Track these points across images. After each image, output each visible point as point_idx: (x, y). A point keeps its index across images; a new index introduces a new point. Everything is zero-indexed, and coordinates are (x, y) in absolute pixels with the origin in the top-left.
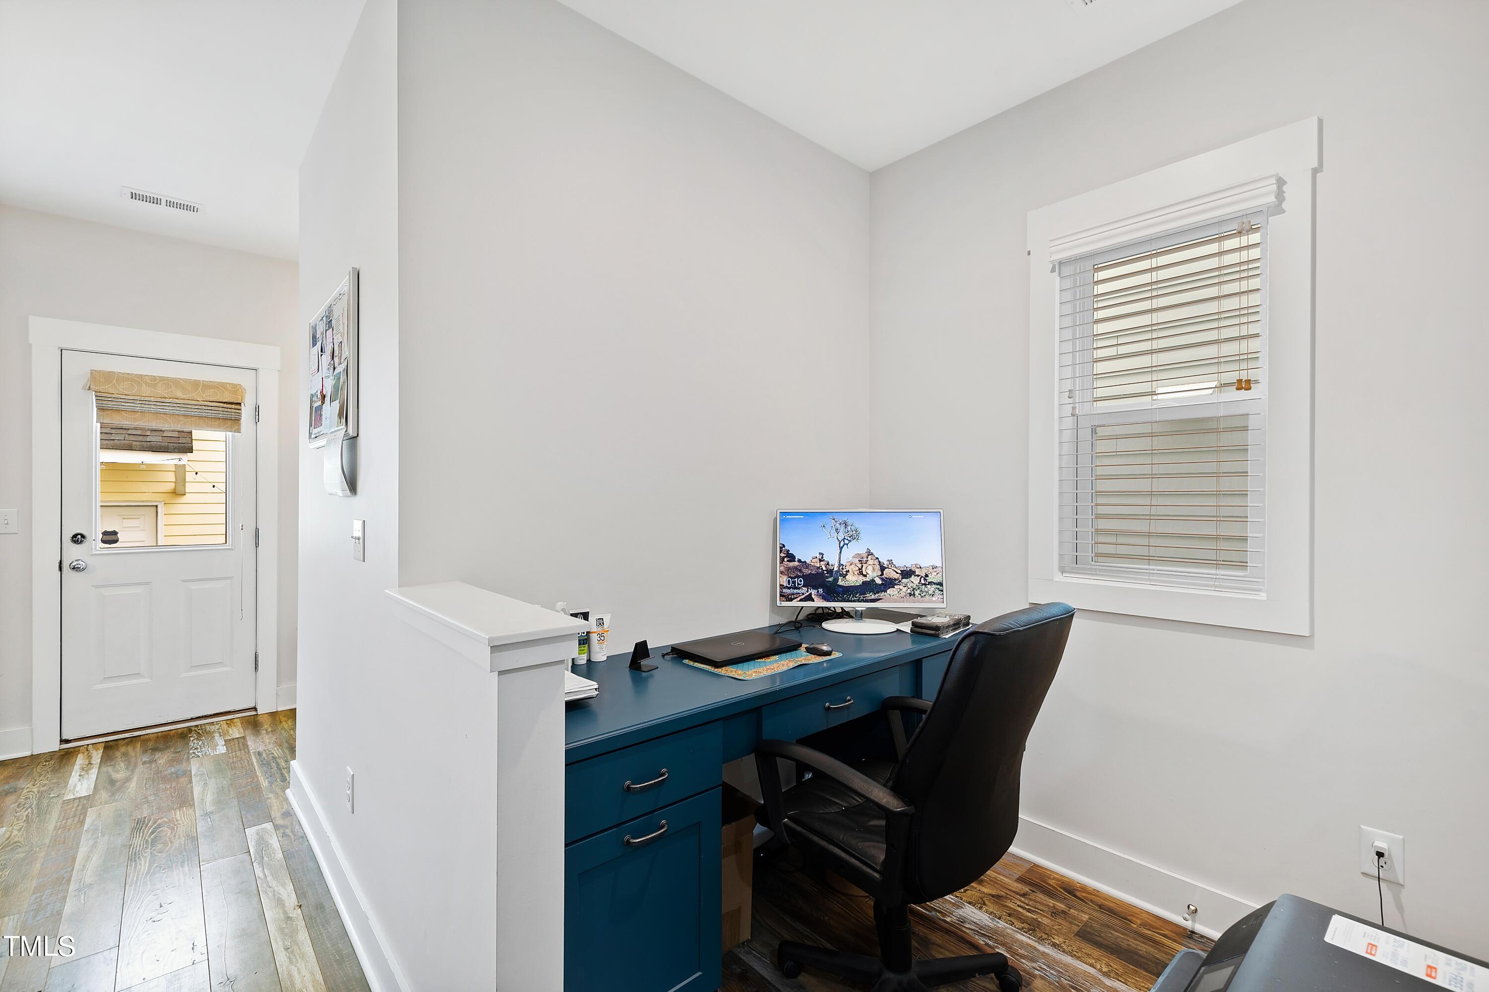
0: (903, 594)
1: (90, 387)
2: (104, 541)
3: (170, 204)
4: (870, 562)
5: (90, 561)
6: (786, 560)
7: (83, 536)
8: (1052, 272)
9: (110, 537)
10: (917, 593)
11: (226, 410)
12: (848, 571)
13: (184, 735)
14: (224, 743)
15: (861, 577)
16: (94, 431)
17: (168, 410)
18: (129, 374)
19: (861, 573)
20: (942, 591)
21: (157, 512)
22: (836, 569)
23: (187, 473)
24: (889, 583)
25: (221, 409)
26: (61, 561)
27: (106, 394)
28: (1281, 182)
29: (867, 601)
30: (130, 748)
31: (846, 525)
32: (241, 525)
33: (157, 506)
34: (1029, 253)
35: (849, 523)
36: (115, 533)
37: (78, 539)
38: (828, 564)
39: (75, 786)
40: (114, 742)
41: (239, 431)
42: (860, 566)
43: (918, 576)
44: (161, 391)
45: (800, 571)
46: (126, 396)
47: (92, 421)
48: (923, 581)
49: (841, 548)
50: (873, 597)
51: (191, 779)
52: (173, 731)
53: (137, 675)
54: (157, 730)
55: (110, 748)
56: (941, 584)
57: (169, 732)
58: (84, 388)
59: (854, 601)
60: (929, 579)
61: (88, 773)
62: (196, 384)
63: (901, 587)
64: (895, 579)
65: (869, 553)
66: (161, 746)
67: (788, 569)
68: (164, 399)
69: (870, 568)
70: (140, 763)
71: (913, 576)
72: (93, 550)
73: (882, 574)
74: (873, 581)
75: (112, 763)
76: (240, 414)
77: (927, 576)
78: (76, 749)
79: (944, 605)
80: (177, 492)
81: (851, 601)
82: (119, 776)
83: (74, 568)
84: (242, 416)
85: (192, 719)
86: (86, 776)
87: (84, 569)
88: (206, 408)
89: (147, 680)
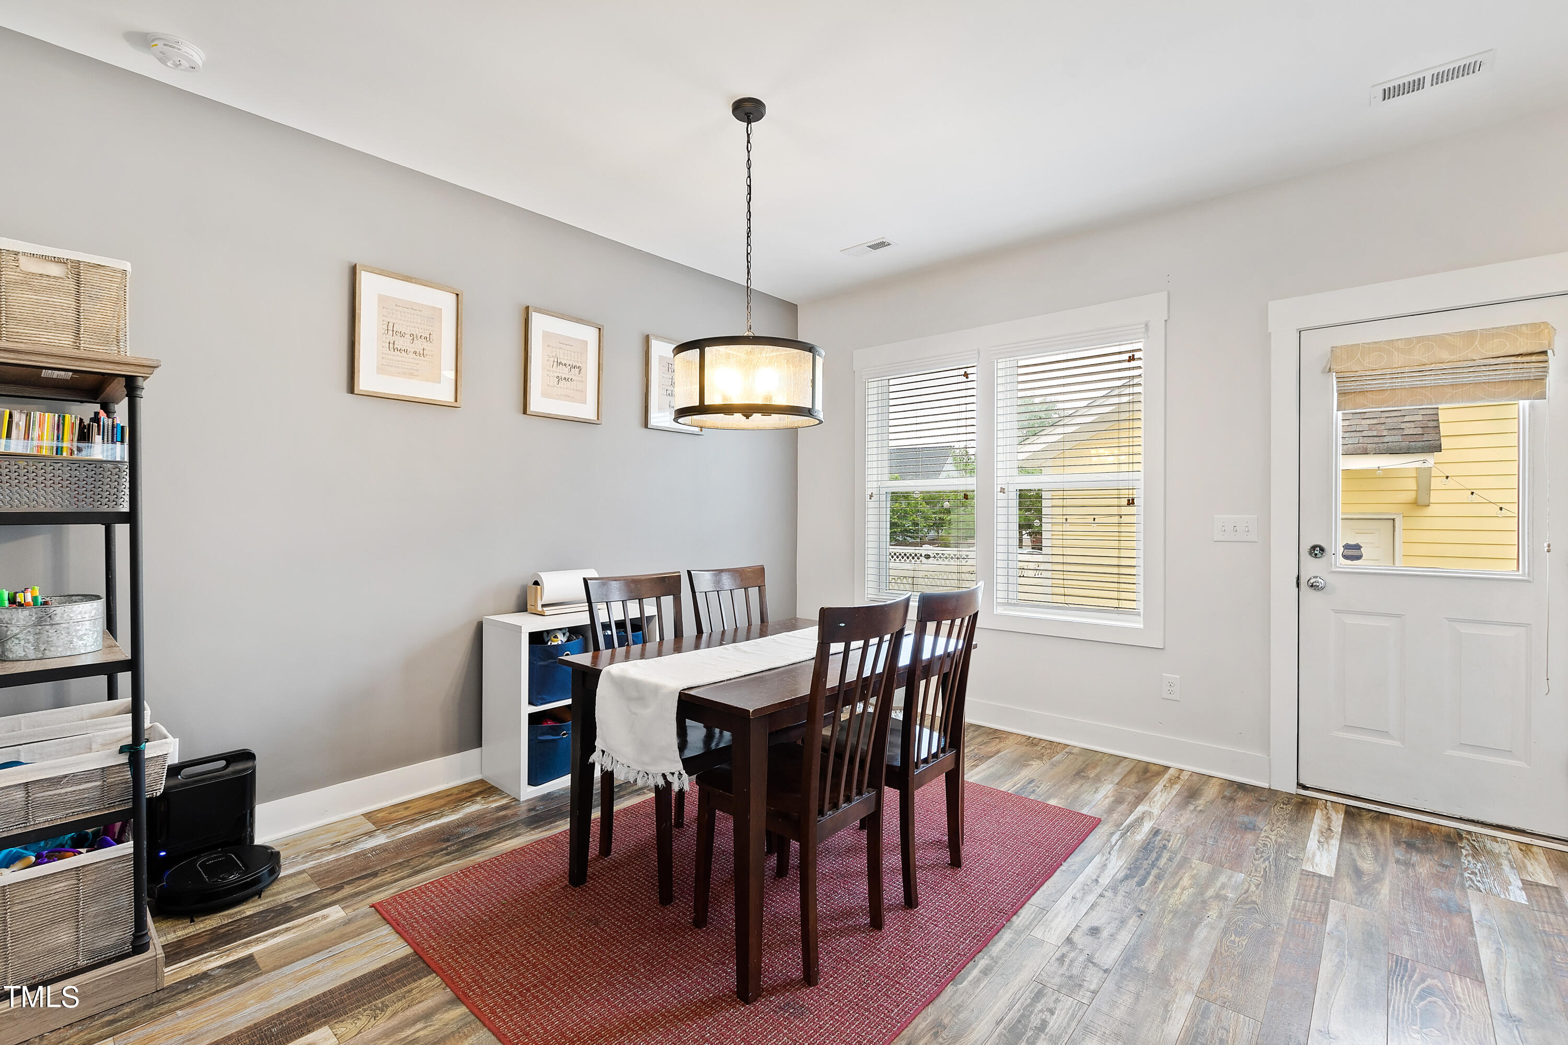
1: (1330, 369)
2: (1346, 557)
3: (1438, 78)
5: (1330, 579)
7: (1322, 550)
9: (1353, 552)
11: (1521, 366)
13: (1453, 840)
14: (1521, 885)
16: (1334, 422)
17: (1429, 381)
18: (1376, 342)
21: (1394, 527)
23: (1432, 478)
25: (1512, 366)
26: (1298, 576)
27: (1349, 373)
30: (1376, 828)
32: (1546, 545)
33: (1394, 520)
36: (1358, 547)
37: (1317, 551)
39: (1314, 856)
40: (1356, 810)
41: (1542, 396)
44: (1419, 356)
46: (1373, 371)
47: (1333, 409)
51: (1473, 929)
52: (1434, 827)
53: (1385, 733)
54: (1411, 816)
55: (1352, 814)
57: (1428, 825)
58: (1323, 372)
61: (1328, 843)
62: (1470, 336)
66: (1419, 843)
68: (1424, 367)
70: (1392, 860)
72: (1333, 567)
75: (1356, 842)
76: (1545, 370)
78: (1314, 800)
80: (1420, 503)
82: (1367, 865)
83: (1312, 586)
84: (1550, 371)
85: (1461, 819)
86: (1326, 845)
87: (1322, 588)
88: (1487, 368)
89: (1397, 744)
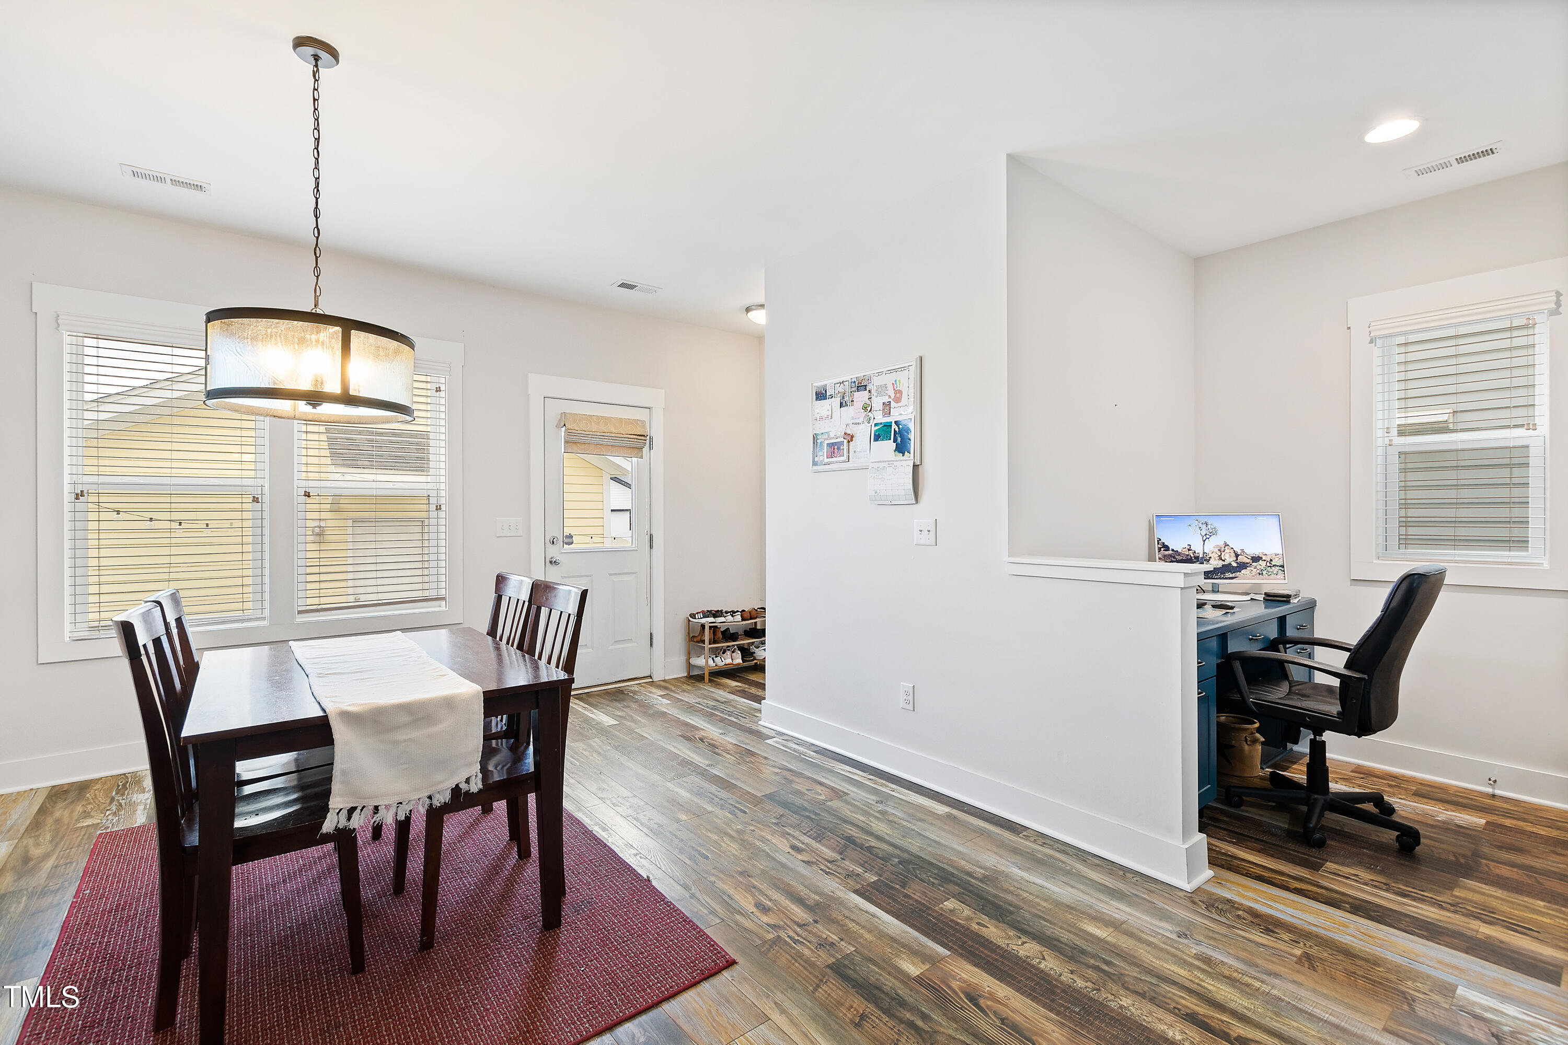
0: (1254, 574)
4: (1227, 551)
6: (1162, 549)
8: (1370, 343)
10: (1264, 573)
12: (1210, 558)
15: (1221, 561)
19: (1221, 559)
20: (1284, 571)
22: (1201, 556)
24: (1242, 566)
28: (1558, 294)
29: (1226, 578)
31: (1207, 524)
34: (1349, 328)
35: (1209, 523)
38: (1195, 552)
42: (1219, 554)
43: (1265, 560)
45: (1174, 557)
48: (1268, 564)
49: (1204, 541)
50: (1231, 576)
56: (1283, 566)
59: (1217, 579)
60: (1273, 563)
63: (1252, 569)
64: (1247, 563)
65: (1226, 545)
67: (1165, 556)
69: (1227, 555)
71: (1260, 561)
73: (1237, 560)
74: (1230, 564)
77: (1271, 560)
79: (1286, 581)
81: (1214, 579)
